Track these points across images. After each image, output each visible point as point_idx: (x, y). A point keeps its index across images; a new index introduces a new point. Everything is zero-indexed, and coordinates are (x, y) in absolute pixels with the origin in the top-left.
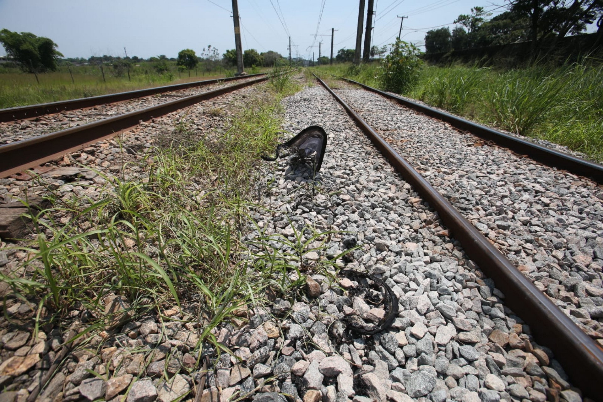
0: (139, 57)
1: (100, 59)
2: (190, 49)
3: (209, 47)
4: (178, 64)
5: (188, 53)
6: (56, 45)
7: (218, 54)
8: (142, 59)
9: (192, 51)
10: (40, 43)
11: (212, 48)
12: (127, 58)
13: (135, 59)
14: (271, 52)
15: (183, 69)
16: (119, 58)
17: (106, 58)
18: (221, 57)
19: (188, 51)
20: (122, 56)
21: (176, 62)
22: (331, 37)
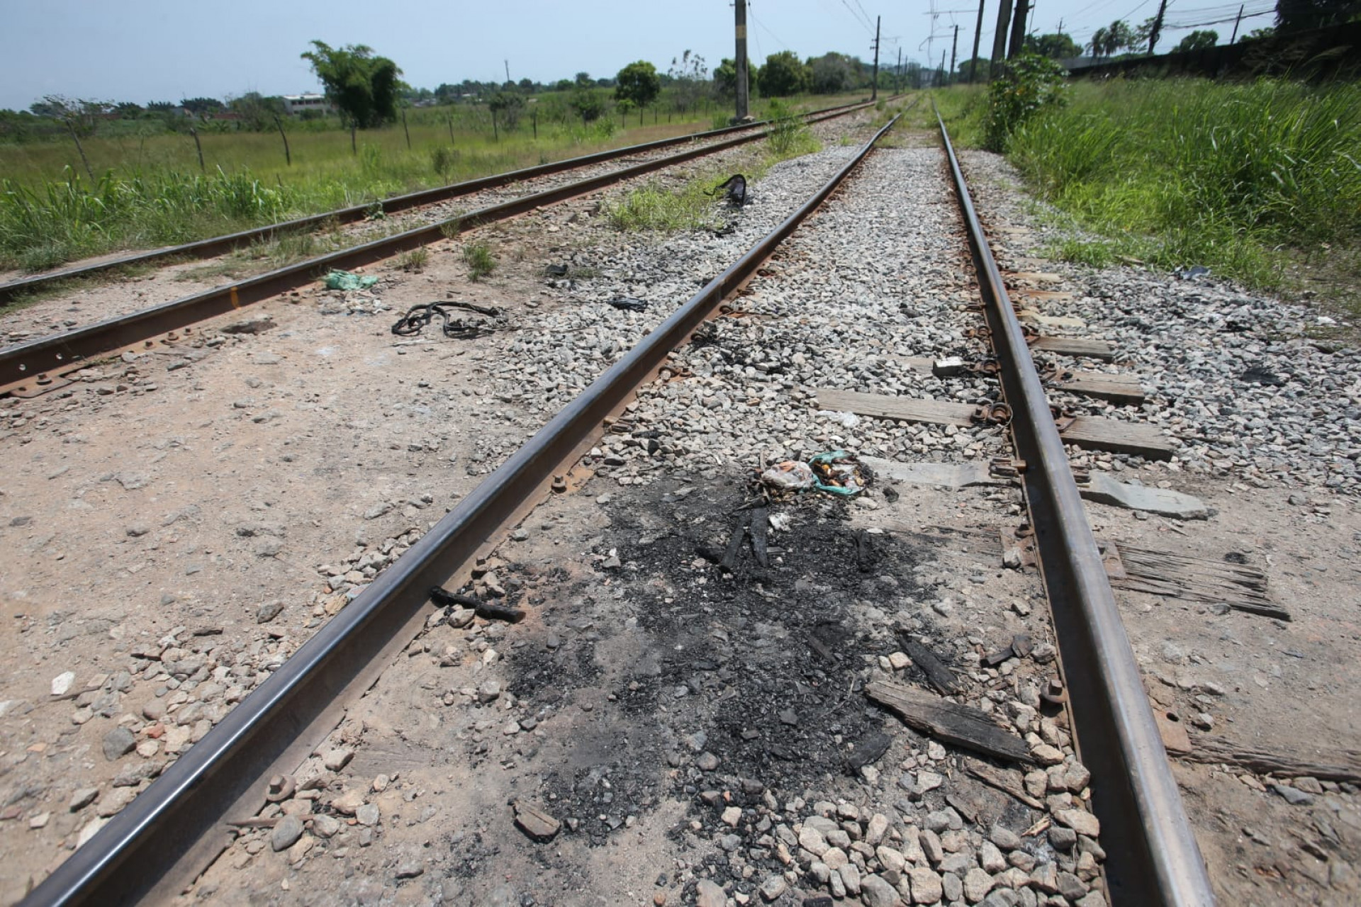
0: (534, 81)
1: (458, 90)
2: (645, 60)
3: (687, 53)
4: (618, 97)
5: (641, 70)
6: (400, 72)
7: (704, 71)
8: (539, 85)
9: (649, 65)
10: (375, 69)
11: (691, 57)
12: (510, 83)
13: (526, 84)
14: (832, 56)
15: (626, 107)
16: (493, 85)
17: (468, 86)
18: (709, 76)
19: (641, 64)
20: (501, 81)
21: (612, 91)
22: (976, 14)
